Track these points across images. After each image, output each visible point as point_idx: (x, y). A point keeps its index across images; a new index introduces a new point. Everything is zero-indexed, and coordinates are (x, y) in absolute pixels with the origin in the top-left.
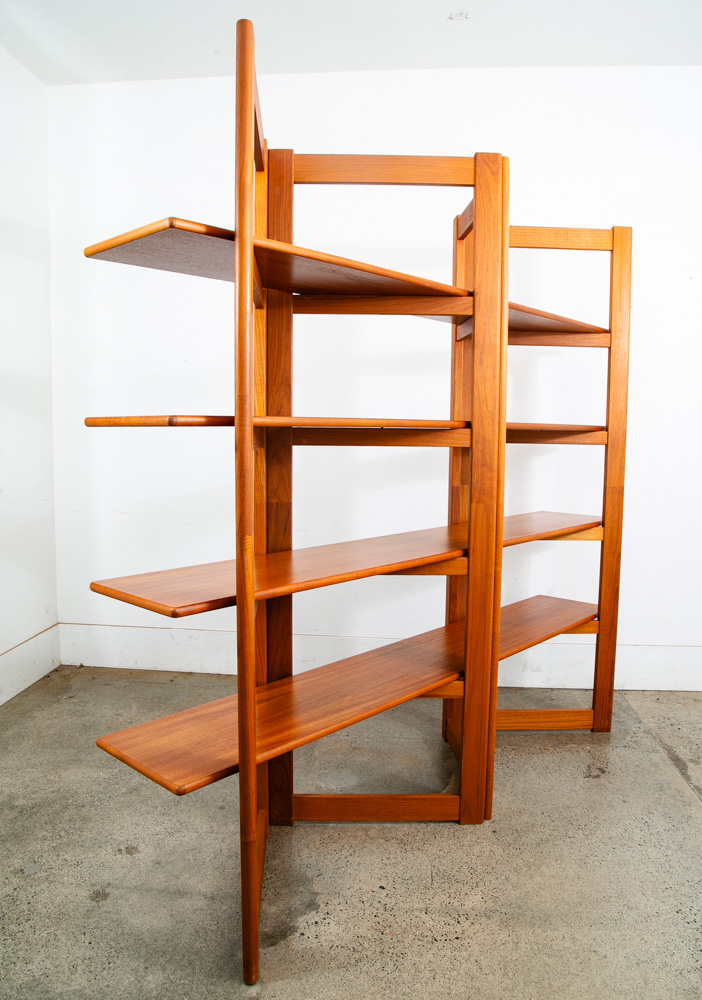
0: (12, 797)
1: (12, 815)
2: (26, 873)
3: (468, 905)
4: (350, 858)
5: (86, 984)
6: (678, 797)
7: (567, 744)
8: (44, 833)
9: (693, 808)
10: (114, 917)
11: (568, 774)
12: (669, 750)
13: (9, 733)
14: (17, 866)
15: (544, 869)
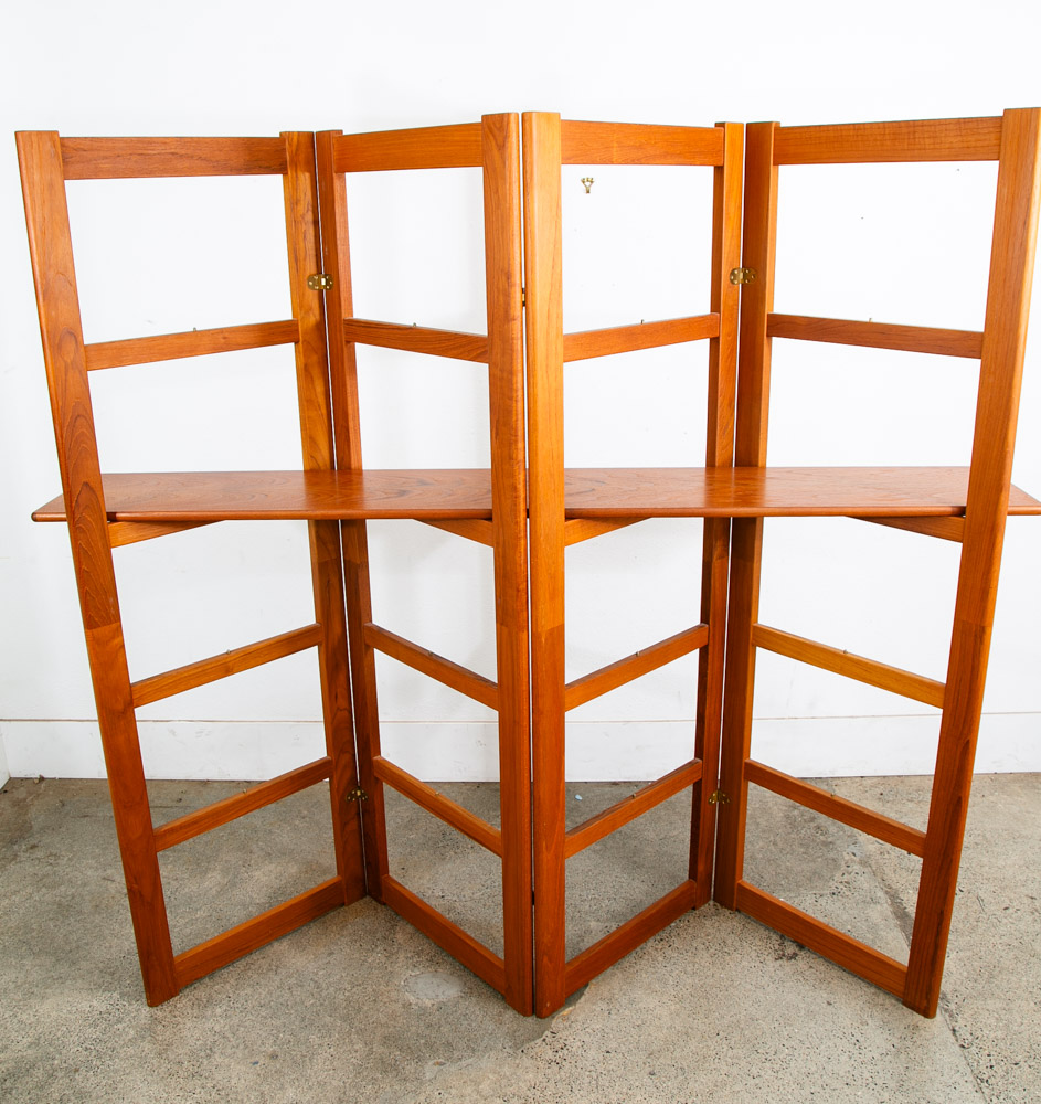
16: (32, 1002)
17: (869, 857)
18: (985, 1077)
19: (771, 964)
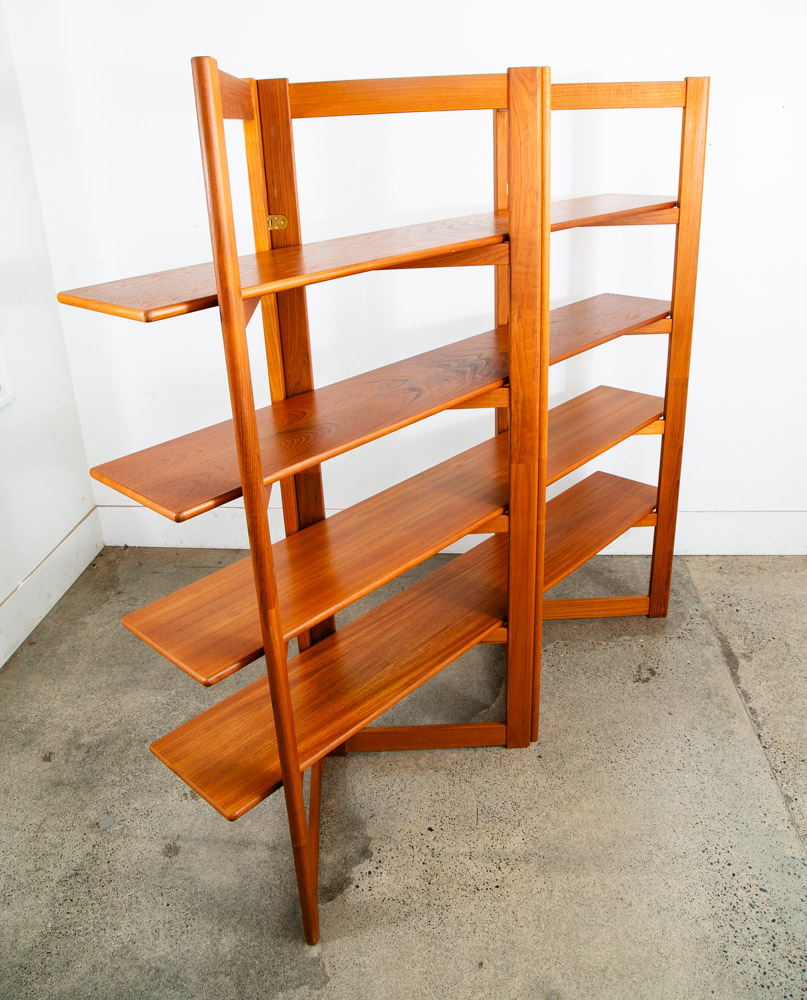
0: (77, 733)
1: (80, 755)
2: (101, 828)
3: (510, 847)
4: (401, 794)
5: (169, 950)
6: (724, 707)
7: (620, 635)
8: (113, 777)
9: (737, 720)
10: (187, 874)
11: (618, 678)
12: (723, 641)
13: (64, 647)
14: (92, 818)
15: (584, 803)
16: (118, 695)
17: (708, 613)
18: (779, 769)
19: (630, 685)
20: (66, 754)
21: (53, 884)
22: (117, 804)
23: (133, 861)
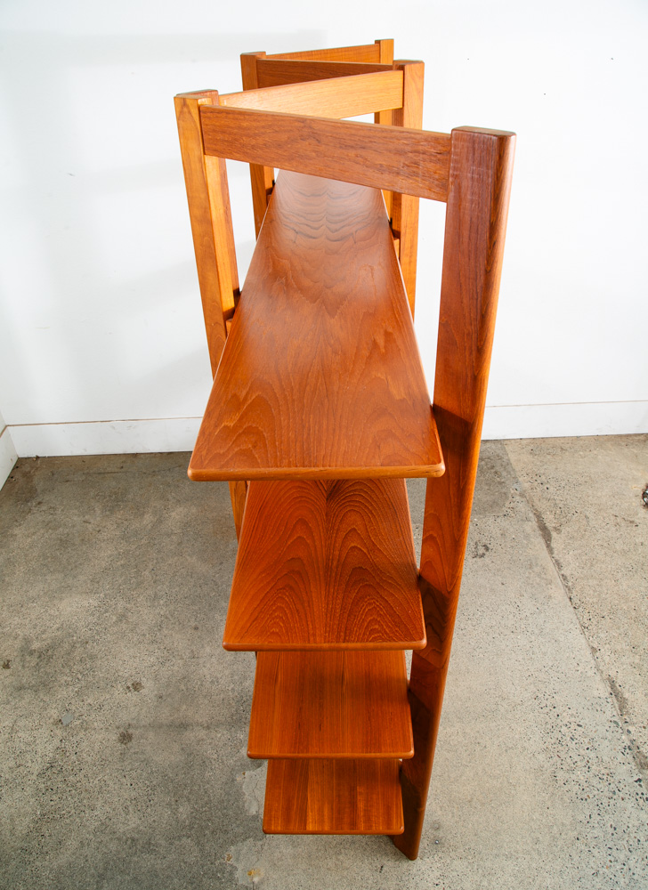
0: (27, 641)
1: (33, 661)
2: (64, 724)
5: (139, 822)
6: (542, 575)
8: (65, 678)
9: (553, 586)
10: (142, 757)
12: (538, 518)
14: (55, 716)
20: (21, 661)
21: (34, 777)
22: (73, 701)
23: (96, 750)
